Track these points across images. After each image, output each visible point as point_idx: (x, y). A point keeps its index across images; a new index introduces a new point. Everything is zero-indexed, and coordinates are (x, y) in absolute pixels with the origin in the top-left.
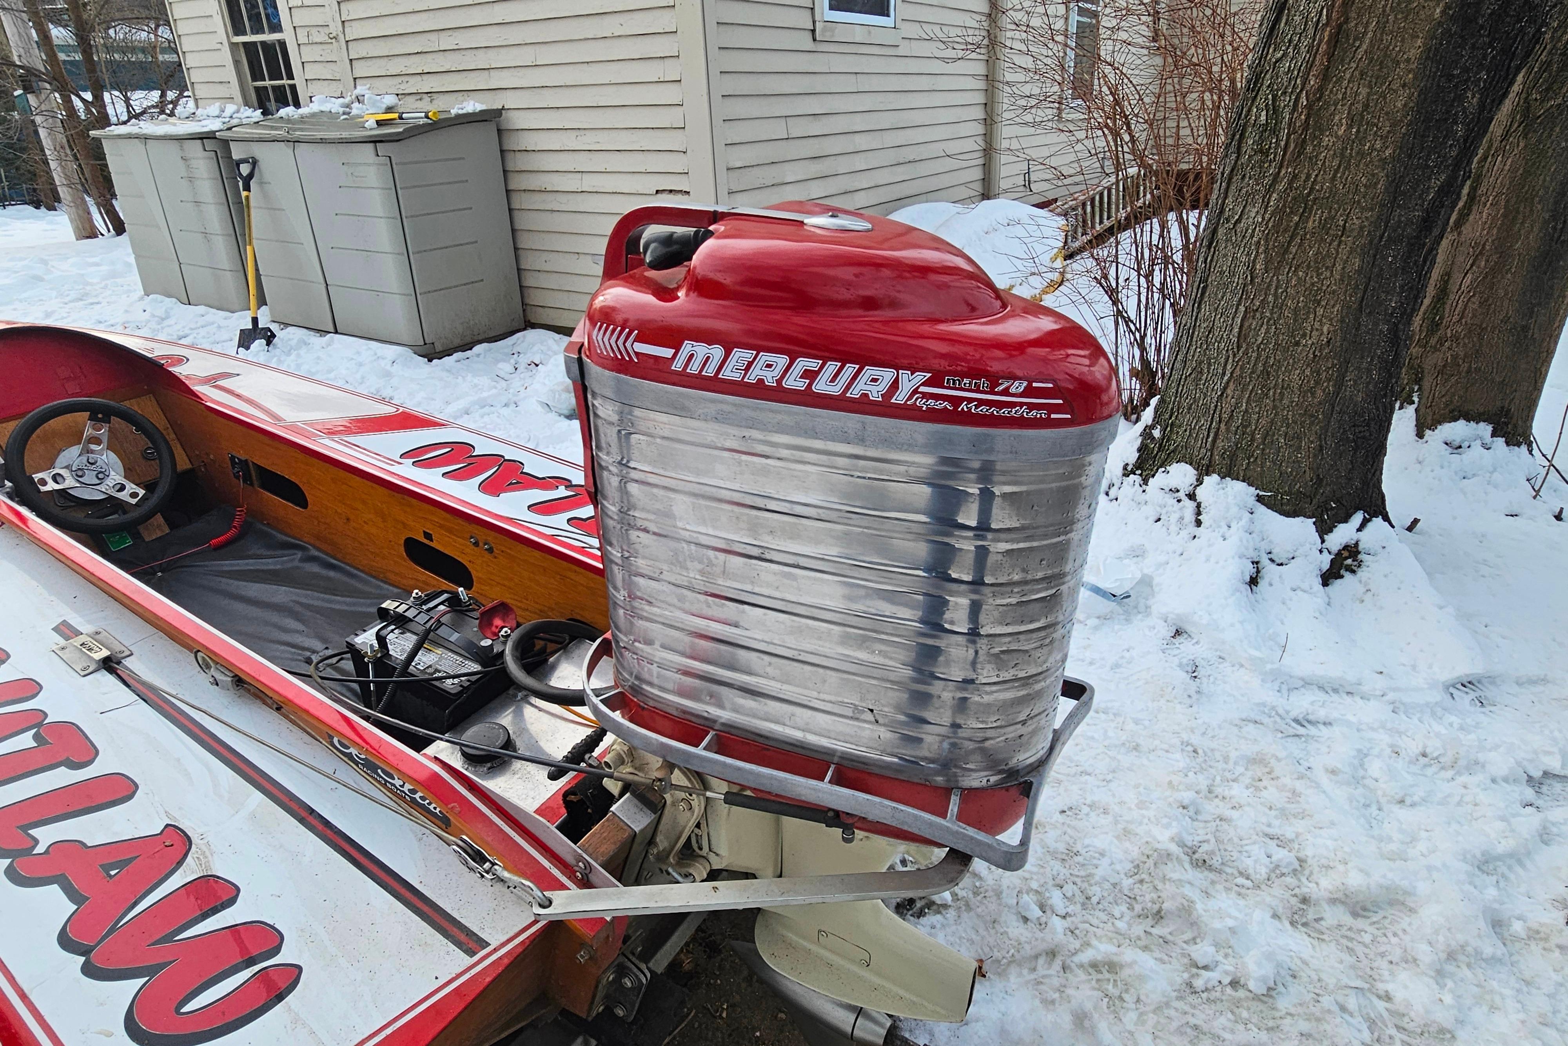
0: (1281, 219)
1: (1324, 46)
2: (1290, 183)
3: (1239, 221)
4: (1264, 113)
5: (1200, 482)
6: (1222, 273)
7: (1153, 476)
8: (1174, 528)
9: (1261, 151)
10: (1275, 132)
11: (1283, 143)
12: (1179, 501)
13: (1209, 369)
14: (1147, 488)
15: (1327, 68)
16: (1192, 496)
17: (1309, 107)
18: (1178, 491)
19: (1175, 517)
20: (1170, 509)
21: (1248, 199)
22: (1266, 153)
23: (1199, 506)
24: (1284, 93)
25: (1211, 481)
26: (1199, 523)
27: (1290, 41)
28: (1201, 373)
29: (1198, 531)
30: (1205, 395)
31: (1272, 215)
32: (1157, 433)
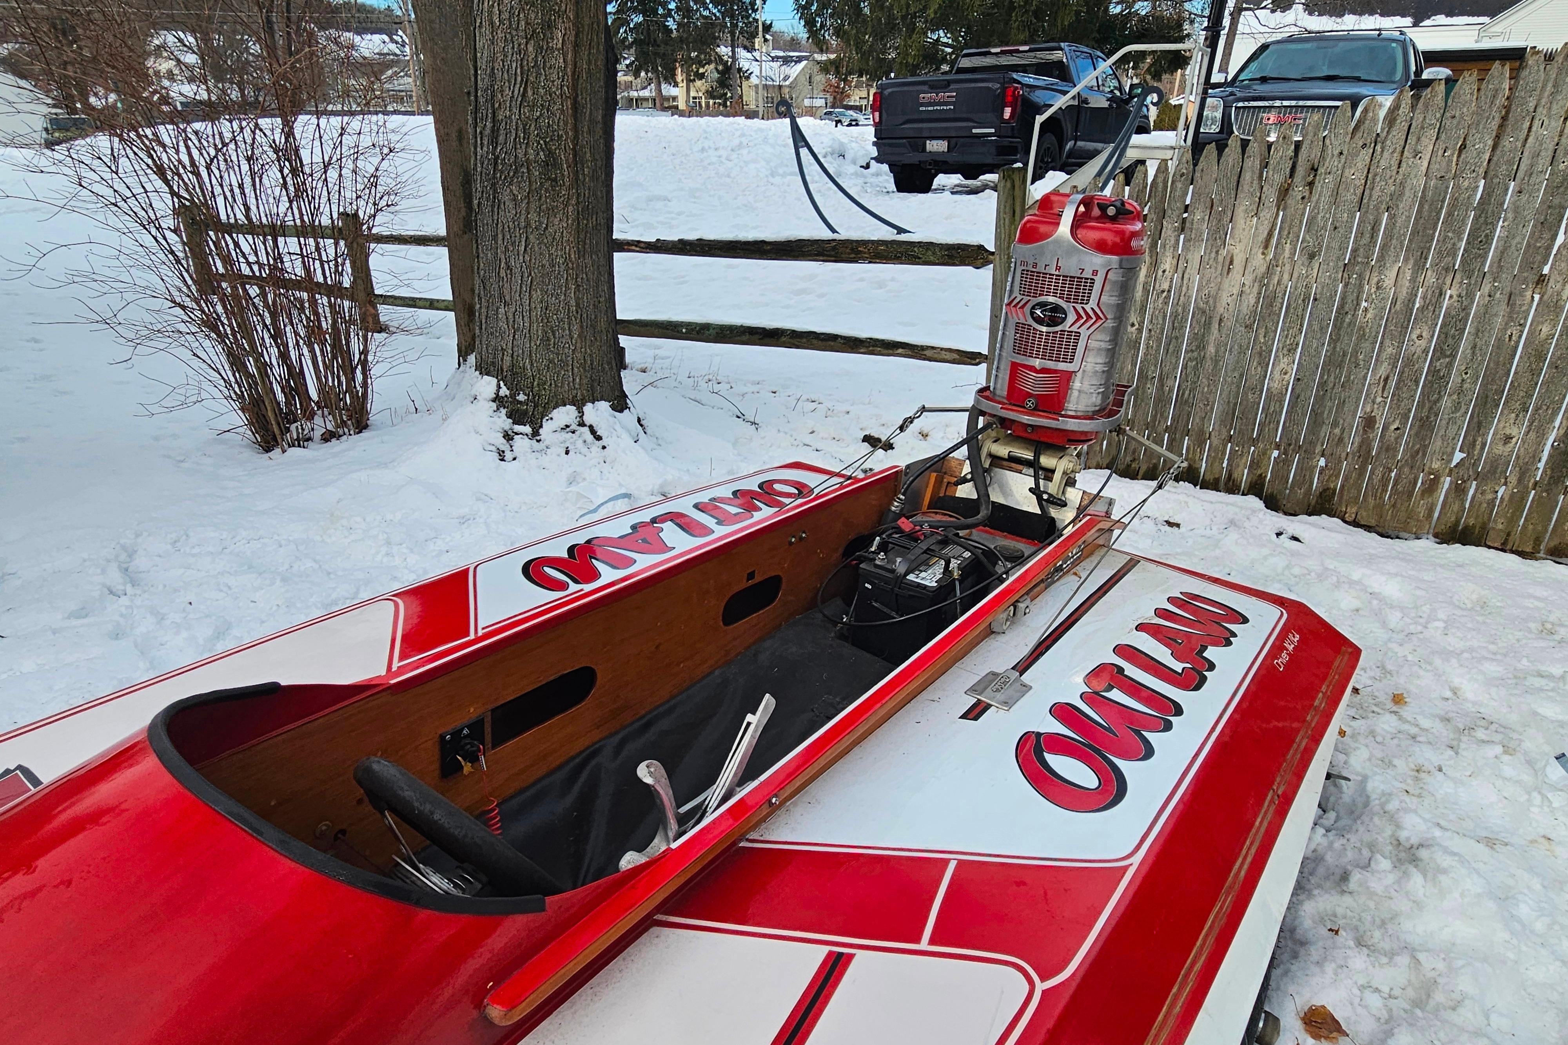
0: (579, 223)
1: (570, 111)
2: (578, 198)
3: (546, 228)
4: (541, 153)
5: (581, 413)
6: (543, 266)
7: (541, 426)
8: (584, 450)
9: (549, 179)
10: (556, 165)
11: (566, 173)
12: (573, 432)
13: (554, 335)
14: (542, 437)
15: (575, 125)
16: (582, 424)
17: (574, 149)
18: (567, 426)
19: (580, 443)
20: (571, 440)
21: (551, 211)
22: (555, 180)
23: (591, 428)
24: (552, 140)
25: (588, 408)
26: (599, 438)
27: (542, 105)
28: (549, 340)
29: (602, 443)
30: (558, 354)
31: (573, 220)
32: (521, 397)
